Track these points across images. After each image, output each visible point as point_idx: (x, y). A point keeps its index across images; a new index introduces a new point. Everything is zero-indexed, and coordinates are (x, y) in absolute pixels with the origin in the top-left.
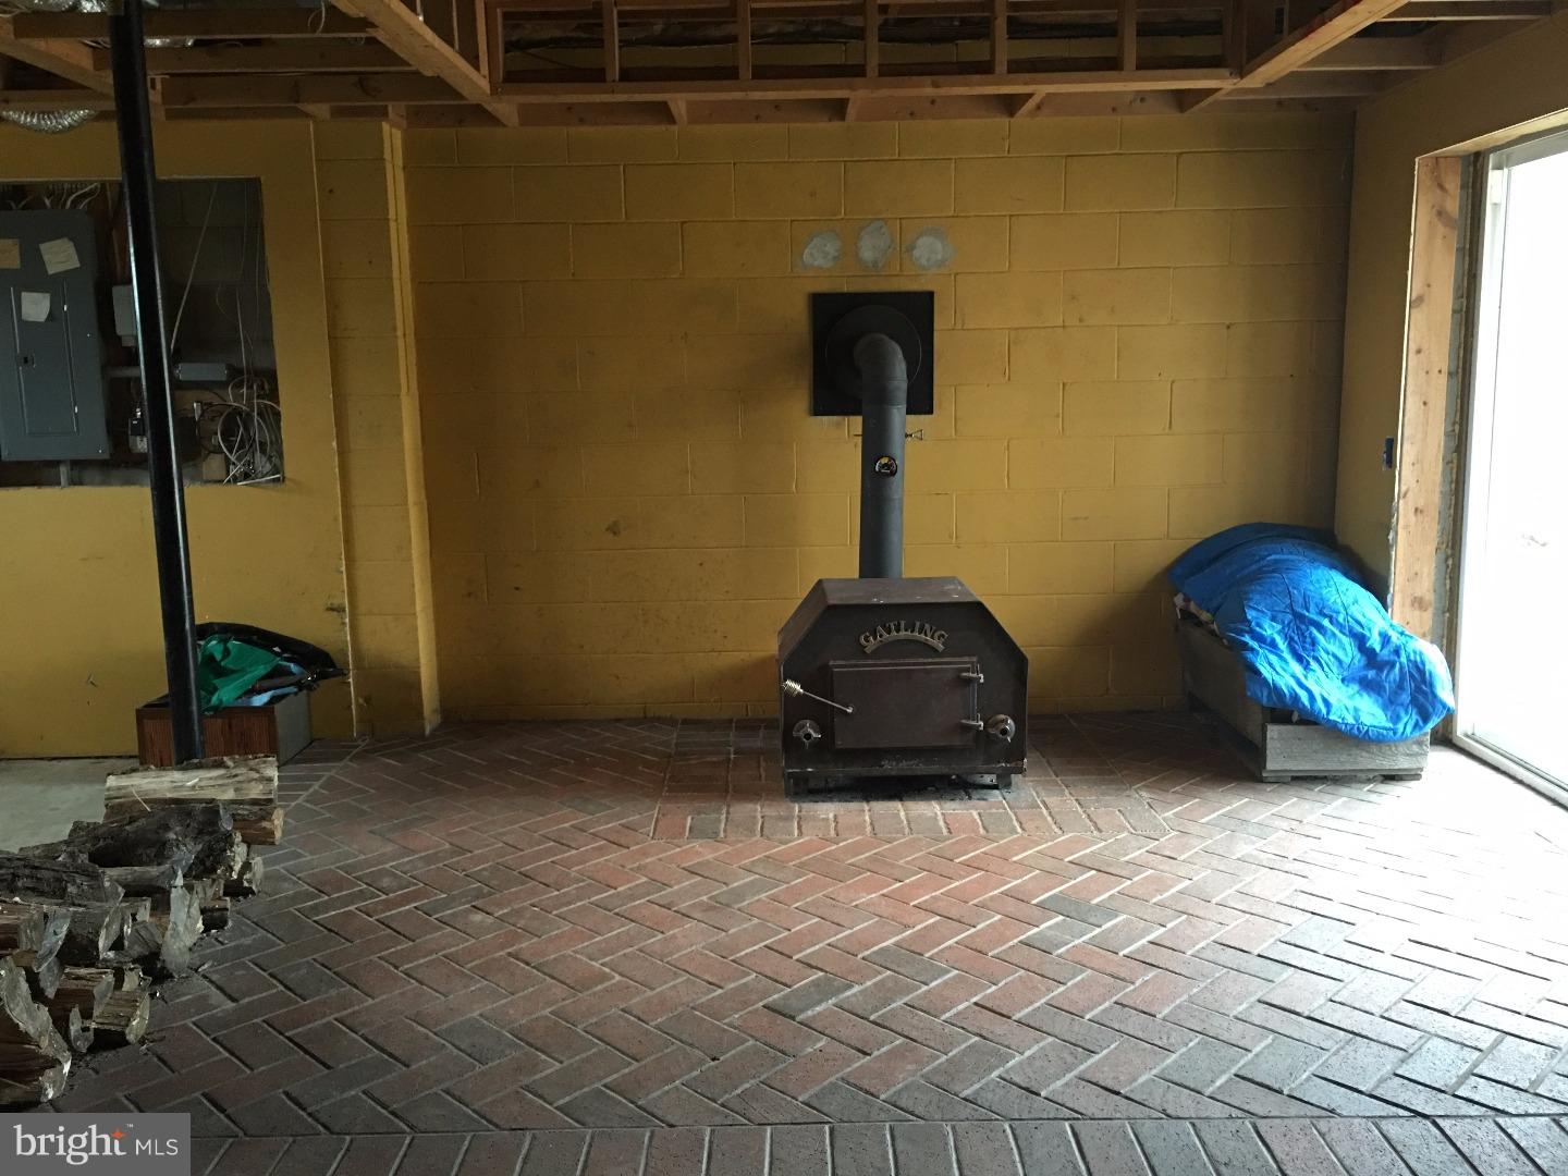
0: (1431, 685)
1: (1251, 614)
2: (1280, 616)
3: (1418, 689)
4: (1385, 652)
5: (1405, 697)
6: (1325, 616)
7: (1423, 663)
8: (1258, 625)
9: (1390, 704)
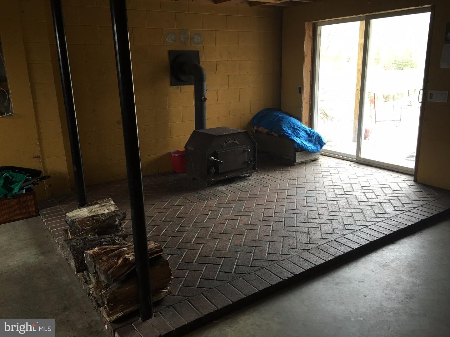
0: (321, 139)
1: (284, 129)
2: (290, 128)
3: (319, 141)
4: (311, 134)
5: (317, 143)
6: (298, 127)
7: (319, 135)
8: (287, 131)
9: (315, 144)
